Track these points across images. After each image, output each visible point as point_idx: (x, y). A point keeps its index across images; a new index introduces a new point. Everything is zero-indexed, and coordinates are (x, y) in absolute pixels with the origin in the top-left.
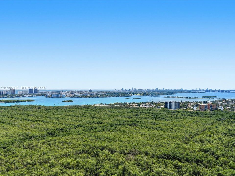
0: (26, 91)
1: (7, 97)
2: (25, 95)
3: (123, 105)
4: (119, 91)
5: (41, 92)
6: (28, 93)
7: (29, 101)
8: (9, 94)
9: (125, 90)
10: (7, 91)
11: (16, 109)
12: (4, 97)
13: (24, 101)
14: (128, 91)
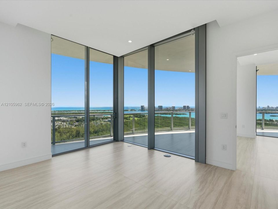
0: (182, 108)
1: (171, 111)
2: (181, 110)
3: (268, 122)
4: (264, 108)
5: (191, 108)
6: (183, 109)
7: (183, 114)
8: (171, 109)
9: (272, 107)
10: (170, 108)
11: (176, 119)
12: (168, 111)
13: (180, 114)
14: (275, 108)
